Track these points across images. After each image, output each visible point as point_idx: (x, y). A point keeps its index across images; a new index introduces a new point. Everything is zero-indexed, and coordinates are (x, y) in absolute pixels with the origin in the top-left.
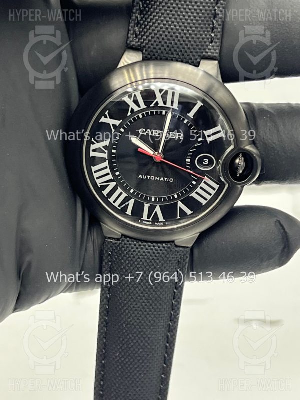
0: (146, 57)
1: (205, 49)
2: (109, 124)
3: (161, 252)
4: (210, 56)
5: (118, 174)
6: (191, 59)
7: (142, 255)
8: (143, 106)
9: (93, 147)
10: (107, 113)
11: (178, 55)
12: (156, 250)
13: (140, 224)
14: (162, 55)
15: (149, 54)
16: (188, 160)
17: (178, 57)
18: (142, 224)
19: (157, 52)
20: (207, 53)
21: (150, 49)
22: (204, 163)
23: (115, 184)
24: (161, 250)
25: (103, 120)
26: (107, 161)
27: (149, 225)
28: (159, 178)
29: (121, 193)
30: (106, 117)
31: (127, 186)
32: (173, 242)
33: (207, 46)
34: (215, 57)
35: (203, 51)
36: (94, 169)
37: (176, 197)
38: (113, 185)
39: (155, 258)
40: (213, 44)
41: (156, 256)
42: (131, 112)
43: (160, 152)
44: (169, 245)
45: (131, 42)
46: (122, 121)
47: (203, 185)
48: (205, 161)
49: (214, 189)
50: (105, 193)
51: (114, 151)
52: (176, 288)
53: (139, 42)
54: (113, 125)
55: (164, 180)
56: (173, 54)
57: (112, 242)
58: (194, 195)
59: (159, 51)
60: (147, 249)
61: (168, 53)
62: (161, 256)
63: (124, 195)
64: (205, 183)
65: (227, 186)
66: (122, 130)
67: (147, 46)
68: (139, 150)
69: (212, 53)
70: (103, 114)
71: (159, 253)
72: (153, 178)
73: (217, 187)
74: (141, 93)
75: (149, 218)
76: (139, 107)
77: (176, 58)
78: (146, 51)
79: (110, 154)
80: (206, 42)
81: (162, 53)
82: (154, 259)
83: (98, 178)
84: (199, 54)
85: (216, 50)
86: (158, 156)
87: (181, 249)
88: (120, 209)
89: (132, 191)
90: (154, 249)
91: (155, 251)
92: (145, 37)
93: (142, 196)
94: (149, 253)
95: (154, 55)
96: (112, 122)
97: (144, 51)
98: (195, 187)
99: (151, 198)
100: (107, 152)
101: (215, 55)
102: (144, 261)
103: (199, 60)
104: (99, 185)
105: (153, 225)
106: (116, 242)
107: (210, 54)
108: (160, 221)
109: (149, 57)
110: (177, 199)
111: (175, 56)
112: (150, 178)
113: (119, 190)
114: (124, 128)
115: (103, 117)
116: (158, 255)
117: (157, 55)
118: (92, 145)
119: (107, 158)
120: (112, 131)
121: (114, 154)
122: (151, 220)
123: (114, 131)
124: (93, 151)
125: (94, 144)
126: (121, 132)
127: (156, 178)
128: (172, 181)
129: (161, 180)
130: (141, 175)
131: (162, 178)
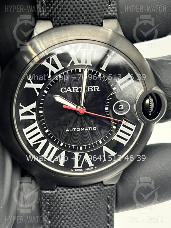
0: (56, 25)
1: (105, 11)
2: (33, 89)
3: (92, 193)
4: (110, 16)
5: (47, 131)
6: (95, 21)
7: (76, 199)
8: (61, 67)
9: (21, 111)
11: (83, 18)
12: (88, 192)
13: (72, 172)
14: (70, 21)
15: (58, 22)
16: (107, 109)
17: (83, 20)
18: (74, 171)
19: (65, 19)
20: (107, 13)
21: (58, 18)
22: (120, 109)
23: (45, 141)
24: (92, 192)
25: (27, 85)
26: (36, 121)
27: (81, 171)
28: (84, 128)
29: (53, 148)
30: (29, 82)
31: (57, 141)
32: (102, 182)
33: (107, 7)
34: (114, 15)
35: (104, 12)
36: (25, 131)
37: (101, 142)
38: (44, 142)
39: (88, 199)
40: (111, 4)
41: (89, 198)
42: (51, 75)
43: (82, 105)
44: (99, 186)
45: (40, 13)
46: (44, 83)
47: (122, 128)
48: (120, 107)
49: (132, 130)
50: (38, 150)
51: (41, 112)
52: (109, 222)
53: (47, 12)
54: (37, 89)
55: (88, 129)
56: (79, 19)
57: (48, 193)
58: (116, 138)
59: (67, 18)
60: (80, 193)
61: (74, 19)
62: (93, 197)
63: (56, 149)
64: (124, 125)
65: (143, 125)
66: (46, 92)
67: (56, 15)
68: (63, 107)
69: (111, 12)
70: (26, 80)
71: (91, 195)
72: (78, 129)
73: (134, 127)
74: (57, 56)
75: (79, 165)
76: (58, 68)
77: (81, 22)
78: (55, 20)
79: (38, 115)
80: (105, 4)
81: (69, 19)
82: (87, 201)
83: (30, 139)
84: (101, 15)
85: (114, 10)
86: (81, 109)
87: (109, 187)
88: (53, 162)
89: (62, 144)
90: (86, 191)
91: (87, 194)
92: (52, 8)
93: (71, 147)
94: (82, 196)
95: (62, 22)
96: (35, 86)
97: (53, 20)
98: (116, 131)
99: (79, 148)
100: (34, 113)
101: (114, 14)
102: (78, 204)
103: (102, 21)
104: (32, 145)
105: (84, 170)
106: (52, 192)
107: (110, 14)
108: (89, 166)
109: (59, 24)
110: (102, 144)
111: (81, 20)
112: (76, 130)
113: (51, 146)
114: (47, 90)
115: (27, 83)
116: (90, 196)
117: (65, 21)
118: (20, 110)
119: (36, 119)
120: (37, 94)
121: (41, 114)
122: (82, 167)
123: (38, 93)
124: (22, 115)
125: (22, 108)
126: (45, 94)
127: (81, 129)
128: (95, 129)
129: (86, 129)
130: (67, 129)
131: (87, 128)
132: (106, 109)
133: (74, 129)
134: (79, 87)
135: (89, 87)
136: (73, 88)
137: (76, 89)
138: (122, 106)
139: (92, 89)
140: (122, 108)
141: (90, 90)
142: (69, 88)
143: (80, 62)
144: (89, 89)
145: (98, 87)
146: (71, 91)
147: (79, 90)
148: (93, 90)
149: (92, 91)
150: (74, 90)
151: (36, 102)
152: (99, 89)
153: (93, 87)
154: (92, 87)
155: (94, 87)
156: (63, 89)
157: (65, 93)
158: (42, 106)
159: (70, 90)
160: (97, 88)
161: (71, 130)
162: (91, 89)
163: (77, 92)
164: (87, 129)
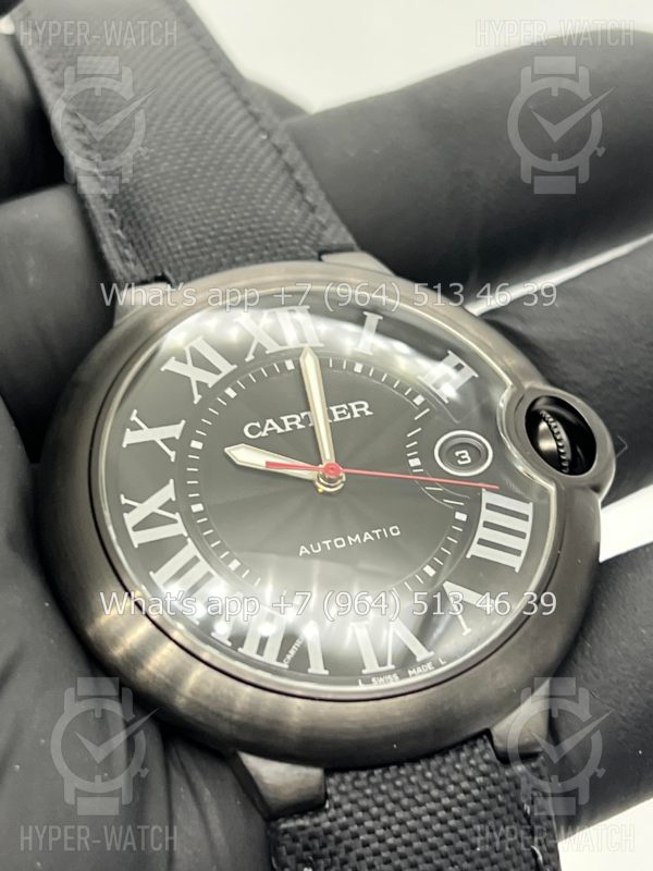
2: (153, 443)
5: (234, 565)
8: (226, 367)
9: (131, 519)
10: (134, 418)
16: (415, 462)
22: (460, 462)
25: (130, 437)
26: (189, 540)
27: (394, 682)
28: (357, 537)
29: (270, 617)
30: (135, 427)
36: (160, 577)
37: (430, 571)
42: (200, 393)
46: (183, 422)
47: (487, 515)
49: (523, 517)
51: (197, 508)
54: (164, 441)
55: (374, 535)
58: (476, 550)
64: (491, 507)
66: (197, 445)
70: (123, 424)
72: (339, 543)
73: (527, 508)
74: (204, 339)
75: (381, 663)
76: (217, 371)
79: (189, 519)
96: (157, 434)
98: (470, 526)
100: (177, 516)
104: (194, 620)
105: (403, 675)
108: (419, 660)
110: (437, 578)
112: (332, 544)
114: (199, 438)
115: (128, 430)
118: (125, 515)
119: (186, 534)
120: (169, 457)
121: (200, 514)
122: (393, 667)
123: (172, 454)
124: (136, 528)
125: (130, 508)
126: (195, 451)
127: (350, 538)
128: (399, 533)
129: (365, 539)
130: (303, 547)
131: (367, 533)
132: (412, 465)
133: (324, 542)
134: (303, 415)
135: (333, 409)
136: (285, 419)
137: (294, 420)
138: (464, 454)
139: (347, 411)
140: (466, 459)
141: (340, 416)
142: (270, 421)
143: (282, 343)
144: (336, 414)
145: (366, 405)
146: (280, 430)
147: (306, 421)
148: (352, 414)
149: (349, 416)
150: (287, 424)
151: (172, 481)
152: (368, 410)
153: (349, 407)
154: (344, 406)
155: (353, 405)
156: (250, 429)
157: (260, 437)
158: (193, 489)
159: (276, 427)
160: (362, 406)
161: (316, 548)
162: (344, 412)
163: (301, 430)
164: (370, 537)
